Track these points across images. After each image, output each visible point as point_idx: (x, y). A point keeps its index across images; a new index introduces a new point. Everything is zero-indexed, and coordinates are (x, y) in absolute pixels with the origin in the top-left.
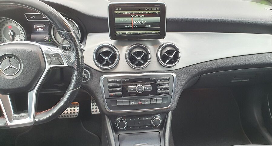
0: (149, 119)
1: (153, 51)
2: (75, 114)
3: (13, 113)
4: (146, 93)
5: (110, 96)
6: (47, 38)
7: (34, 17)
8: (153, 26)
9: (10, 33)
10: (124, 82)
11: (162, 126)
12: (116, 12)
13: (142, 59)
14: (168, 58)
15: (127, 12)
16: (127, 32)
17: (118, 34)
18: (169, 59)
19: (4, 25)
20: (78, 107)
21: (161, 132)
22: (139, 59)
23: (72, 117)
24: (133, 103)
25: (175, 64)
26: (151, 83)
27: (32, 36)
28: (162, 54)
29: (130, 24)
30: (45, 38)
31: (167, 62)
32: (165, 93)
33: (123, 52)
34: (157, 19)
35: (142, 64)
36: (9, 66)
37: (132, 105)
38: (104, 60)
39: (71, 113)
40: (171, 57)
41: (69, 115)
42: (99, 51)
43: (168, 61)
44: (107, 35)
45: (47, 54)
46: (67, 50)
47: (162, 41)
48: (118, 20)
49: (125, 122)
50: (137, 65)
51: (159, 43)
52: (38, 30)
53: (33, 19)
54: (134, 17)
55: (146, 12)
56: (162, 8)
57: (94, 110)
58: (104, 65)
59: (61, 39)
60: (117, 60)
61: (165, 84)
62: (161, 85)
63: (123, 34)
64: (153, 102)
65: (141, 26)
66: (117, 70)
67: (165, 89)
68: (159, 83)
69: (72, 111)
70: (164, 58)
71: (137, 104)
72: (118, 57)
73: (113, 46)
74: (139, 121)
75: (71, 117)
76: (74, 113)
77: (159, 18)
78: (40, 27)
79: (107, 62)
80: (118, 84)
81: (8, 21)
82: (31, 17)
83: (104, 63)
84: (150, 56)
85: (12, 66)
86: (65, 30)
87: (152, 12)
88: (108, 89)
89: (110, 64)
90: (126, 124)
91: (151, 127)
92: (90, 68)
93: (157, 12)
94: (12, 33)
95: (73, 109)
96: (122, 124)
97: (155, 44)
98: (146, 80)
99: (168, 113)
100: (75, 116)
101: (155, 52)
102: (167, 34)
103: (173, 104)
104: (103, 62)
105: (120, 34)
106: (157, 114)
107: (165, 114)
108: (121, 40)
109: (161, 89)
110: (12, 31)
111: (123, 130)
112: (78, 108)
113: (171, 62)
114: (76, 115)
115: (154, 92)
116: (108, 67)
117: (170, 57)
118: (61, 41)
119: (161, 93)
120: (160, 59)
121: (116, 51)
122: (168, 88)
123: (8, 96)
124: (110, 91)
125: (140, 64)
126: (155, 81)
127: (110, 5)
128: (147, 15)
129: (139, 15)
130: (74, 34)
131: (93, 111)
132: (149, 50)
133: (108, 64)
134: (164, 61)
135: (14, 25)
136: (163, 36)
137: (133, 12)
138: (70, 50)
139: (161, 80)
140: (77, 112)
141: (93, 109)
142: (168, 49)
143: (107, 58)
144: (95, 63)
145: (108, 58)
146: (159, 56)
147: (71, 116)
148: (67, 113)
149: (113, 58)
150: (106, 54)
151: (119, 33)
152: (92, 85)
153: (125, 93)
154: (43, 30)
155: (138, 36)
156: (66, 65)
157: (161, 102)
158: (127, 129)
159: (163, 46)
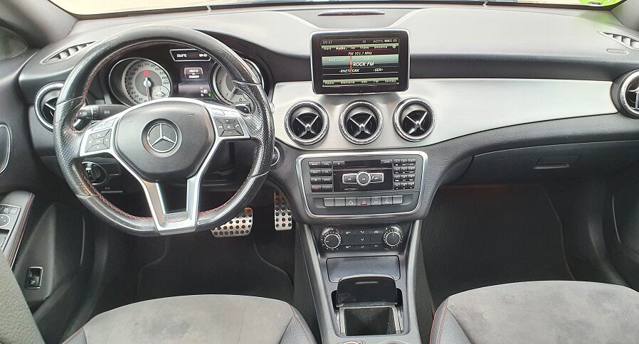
0: (380, 232)
1: (386, 112)
2: (245, 230)
3: (164, 212)
4: (374, 187)
5: (313, 190)
6: (205, 91)
7: (185, 55)
8: (388, 69)
9: (146, 83)
10: (336, 167)
11: (404, 246)
12: (324, 47)
13: (368, 127)
14: (413, 125)
15: (342, 47)
16: (342, 81)
17: (326, 85)
18: (414, 127)
19: (137, 69)
20: (250, 216)
21: (402, 257)
22: (362, 127)
23: (240, 234)
24: (352, 204)
25: (426, 135)
26: (383, 169)
27: (181, 87)
28: (403, 119)
29: (347, 67)
30: (202, 91)
31: (410, 133)
32: (408, 187)
33: (335, 115)
34: (394, 58)
35: (368, 136)
36: (161, 137)
37: (350, 206)
38: (303, 129)
39: (237, 227)
40: (419, 122)
41: (234, 230)
42: (295, 113)
43: (413, 130)
44: (309, 85)
45: (217, 119)
46: (247, 112)
47: (402, 95)
48: (327, 60)
49: (339, 237)
50: (358, 137)
51: (397, 98)
52: (190, 77)
53: (184, 58)
54: (354, 55)
55: (375, 45)
56: (402, 38)
57: (279, 223)
58: (303, 138)
59: (230, 93)
60: (324, 128)
61: (407, 171)
62: (400, 172)
63: (335, 84)
64: (387, 202)
65: (366, 71)
66: (325, 146)
67: (408, 179)
68: (397, 168)
69: (241, 224)
70: (406, 125)
71: (359, 205)
72: (326, 123)
73: (318, 105)
74: (363, 236)
75: (237, 235)
76: (243, 227)
77: (398, 55)
78: (193, 72)
79: (309, 132)
80: (327, 171)
81: (143, 63)
82: (179, 56)
83: (303, 134)
84: (381, 122)
85: (165, 138)
86: (244, 80)
87: (385, 46)
88: (309, 178)
89: (313, 136)
90: (340, 241)
91: (384, 247)
92: (279, 142)
93: (394, 46)
94: (149, 83)
95: (241, 220)
96: (333, 241)
97: (389, 100)
98: (373, 164)
99: (414, 222)
100: (245, 234)
101: (390, 115)
102: (412, 83)
103: (422, 207)
104: (301, 133)
105: (329, 85)
106: (394, 224)
107: (408, 225)
108: (333, 94)
109: (401, 180)
110: (149, 79)
111: (335, 251)
112: (251, 218)
113: (418, 133)
114: (247, 231)
115: (387, 185)
116: (310, 141)
117: (417, 123)
118: (229, 95)
119: (401, 187)
120: (398, 126)
121: (323, 113)
122: (413, 178)
123: (157, 184)
124: (313, 183)
125: (363, 136)
126: (389, 165)
127: (313, 36)
128: (375, 52)
129: (362, 52)
130: (259, 87)
131: (278, 225)
132: (379, 112)
133: (309, 136)
134: (407, 131)
135: (153, 68)
136: (403, 86)
137: (353, 46)
138: (254, 112)
139: (400, 164)
140: (249, 226)
141: (277, 220)
142: (414, 108)
143: (308, 125)
144: (289, 134)
145: (310, 126)
146: (397, 121)
147: (237, 232)
148: (231, 227)
149: (319, 126)
150: (307, 118)
151: (328, 82)
152: (282, 172)
153: (338, 186)
154: (198, 76)
155: (360, 87)
156: (246, 136)
157: (400, 202)
158: (341, 249)
159: (405, 103)
